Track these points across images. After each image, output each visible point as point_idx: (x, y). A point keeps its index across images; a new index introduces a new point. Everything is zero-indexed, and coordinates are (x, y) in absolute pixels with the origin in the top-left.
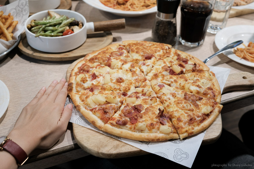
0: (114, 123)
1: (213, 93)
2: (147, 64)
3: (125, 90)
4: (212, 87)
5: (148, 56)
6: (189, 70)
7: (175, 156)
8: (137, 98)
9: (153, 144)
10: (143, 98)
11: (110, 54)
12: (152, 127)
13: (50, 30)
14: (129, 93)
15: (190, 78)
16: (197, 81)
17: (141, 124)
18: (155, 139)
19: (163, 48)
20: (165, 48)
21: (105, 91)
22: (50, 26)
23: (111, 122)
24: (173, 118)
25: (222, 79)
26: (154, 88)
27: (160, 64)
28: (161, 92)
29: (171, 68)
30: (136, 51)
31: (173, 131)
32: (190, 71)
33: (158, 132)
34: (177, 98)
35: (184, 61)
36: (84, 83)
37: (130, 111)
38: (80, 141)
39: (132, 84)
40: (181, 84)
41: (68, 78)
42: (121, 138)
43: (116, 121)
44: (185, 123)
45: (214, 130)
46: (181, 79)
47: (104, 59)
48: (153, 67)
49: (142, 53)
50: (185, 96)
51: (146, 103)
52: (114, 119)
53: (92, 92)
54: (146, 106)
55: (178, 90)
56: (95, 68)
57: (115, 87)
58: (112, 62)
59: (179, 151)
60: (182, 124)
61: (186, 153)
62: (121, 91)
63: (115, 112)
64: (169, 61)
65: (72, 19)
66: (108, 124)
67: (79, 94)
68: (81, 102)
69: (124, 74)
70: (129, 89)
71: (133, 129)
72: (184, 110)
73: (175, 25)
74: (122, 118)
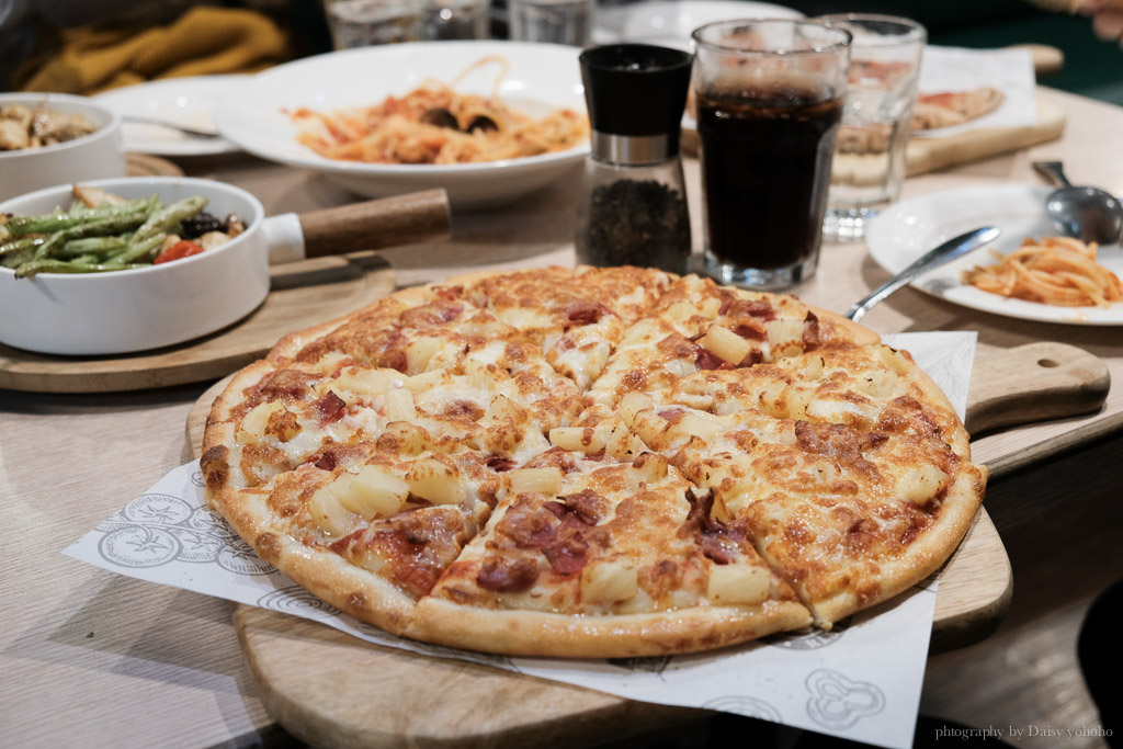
0: (468, 584)
1: (925, 418)
2: (583, 342)
3: (498, 443)
4: (914, 395)
5: (583, 309)
6: (788, 345)
7: (813, 705)
8: (566, 468)
9: (686, 667)
10: (594, 470)
11: (396, 321)
12: (667, 580)
13: (89, 253)
14: (519, 457)
15: (803, 372)
16: (839, 380)
17: (608, 571)
18: (696, 637)
19: (645, 279)
20: (656, 282)
21: (397, 453)
22: (88, 234)
23: (451, 583)
24: (765, 532)
25: (948, 374)
26: (640, 425)
27: (646, 334)
28: (678, 435)
29: (701, 344)
30: (517, 298)
31: (780, 587)
32: (792, 346)
33: (704, 602)
34: (763, 450)
35: (754, 313)
36: (283, 440)
37: (542, 521)
38: (295, 700)
39: (530, 418)
40: (765, 398)
41: (195, 445)
42: (514, 661)
43: (474, 575)
44: (831, 550)
45: (974, 572)
46: (759, 380)
47: (371, 339)
48: (613, 351)
49: (550, 304)
50: (798, 433)
51: (613, 483)
52: (465, 569)
53: (331, 470)
54: (615, 499)
55: (759, 418)
56: (332, 377)
57: (446, 435)
58: (410, 345)
59: (830, 681)
60: (814, 554)
61: (867, 684)
62: (477, 449)
63: (464, 542)
64: (687, 318)
65: (192, 203)
66: (438, 597)
67: (264, 489)
68: (277, 518)
69: (480, 388)
70: (518, 439)
71: (570, 601)
72: (810, 495)
73: (680, 197)
74: (506, 557)
